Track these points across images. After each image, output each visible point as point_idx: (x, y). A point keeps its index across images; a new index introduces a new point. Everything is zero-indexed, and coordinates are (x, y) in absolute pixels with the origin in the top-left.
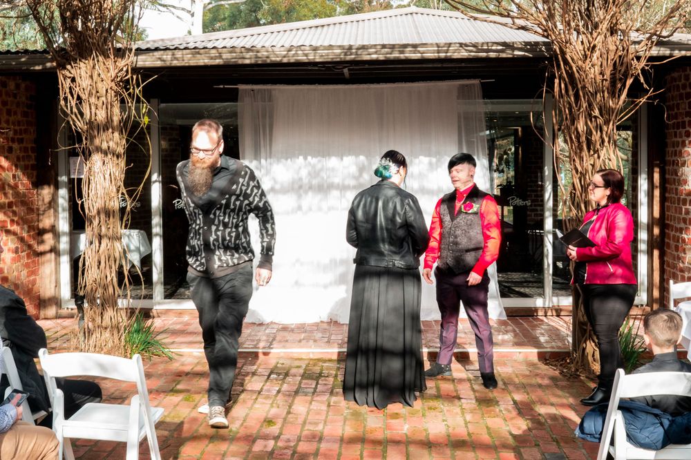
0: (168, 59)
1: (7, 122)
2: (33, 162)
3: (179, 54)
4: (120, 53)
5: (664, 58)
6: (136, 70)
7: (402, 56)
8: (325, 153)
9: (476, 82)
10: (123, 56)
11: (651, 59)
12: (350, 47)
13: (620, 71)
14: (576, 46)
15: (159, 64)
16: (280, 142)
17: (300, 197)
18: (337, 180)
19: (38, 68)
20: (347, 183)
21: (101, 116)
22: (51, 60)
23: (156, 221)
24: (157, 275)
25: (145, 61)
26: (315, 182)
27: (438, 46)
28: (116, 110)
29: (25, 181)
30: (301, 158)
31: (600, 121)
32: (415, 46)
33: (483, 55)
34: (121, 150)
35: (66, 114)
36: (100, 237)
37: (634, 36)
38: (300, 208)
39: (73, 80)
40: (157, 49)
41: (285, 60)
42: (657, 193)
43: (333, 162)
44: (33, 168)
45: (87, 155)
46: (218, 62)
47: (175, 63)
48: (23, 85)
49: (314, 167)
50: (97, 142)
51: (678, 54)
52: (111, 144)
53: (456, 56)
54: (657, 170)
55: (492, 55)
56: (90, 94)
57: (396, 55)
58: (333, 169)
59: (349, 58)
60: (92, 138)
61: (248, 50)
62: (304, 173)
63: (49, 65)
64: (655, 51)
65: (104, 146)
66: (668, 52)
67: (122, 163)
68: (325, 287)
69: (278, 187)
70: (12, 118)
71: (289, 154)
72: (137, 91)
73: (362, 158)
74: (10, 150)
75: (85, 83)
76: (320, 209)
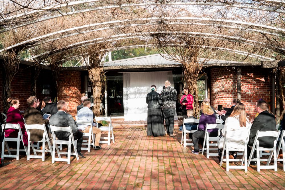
0: (110, 68)
1: (76, 80)
2: (81, 88)
3: (112, 67)
4: (101, 67)
5: (205, 67)
6: (103, 70)
7: (155, 67)
8: (140, 86)
9: (171, 71)
10: (101, 68)
11: (203, 67)
12: (145, 65)
13: (197, 69)
14: (188, 65)
15: (108, 69)
16: (131, 83)
17: (135, 95)
18: (143, 91)
19: (85, 70)
20: (145, 92)
21: (97, 79)
22: (87, 68)
23: (106, 100)
24: (106, 111)
25: (106, 68)
26: (138, 92)
27: (162, 65)
28: (100, 78)
29: (79, 92)
30: (136, 87)
31: (193, 79)
32: (157, 65)
33: (171, 67)
34: (100, 86)
35: (90, 78)
36: (97, 102)
37: (199, 63)
38: (135, 97)
39: (91, 72)
40: (108, 66)
41: (132, 68)
42: (209, 93)
43: (142, 88)
44: (81, 89)
45: (94, 87)
46: (119, 68)
47: (111, 69)
48: (79, 73)
49: (138, 89)
50: (96, 84)
51: (208, 66)
52: (99, 85)
53: (165, 67)
54: (209, 89)
55: (172, 67)
56: (95, 75)
57: (154, 67)
58: (142, 89)
59: (145, 68)
60: (95, 83)
61: (125, 66)
62: (136, 90)
63: (87, 69)
64: (204, 66)
65: (97, 85)
66: (206, 66)
67: (101, 88)
68: (141, 113)
69: (131, 93)
70: (77, 79)
71: (133, 86)
72: (104, 74)
73: (148, 87)
74: (77, 86)
75: (94, 73)
76: (140, 97)
